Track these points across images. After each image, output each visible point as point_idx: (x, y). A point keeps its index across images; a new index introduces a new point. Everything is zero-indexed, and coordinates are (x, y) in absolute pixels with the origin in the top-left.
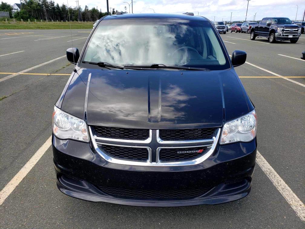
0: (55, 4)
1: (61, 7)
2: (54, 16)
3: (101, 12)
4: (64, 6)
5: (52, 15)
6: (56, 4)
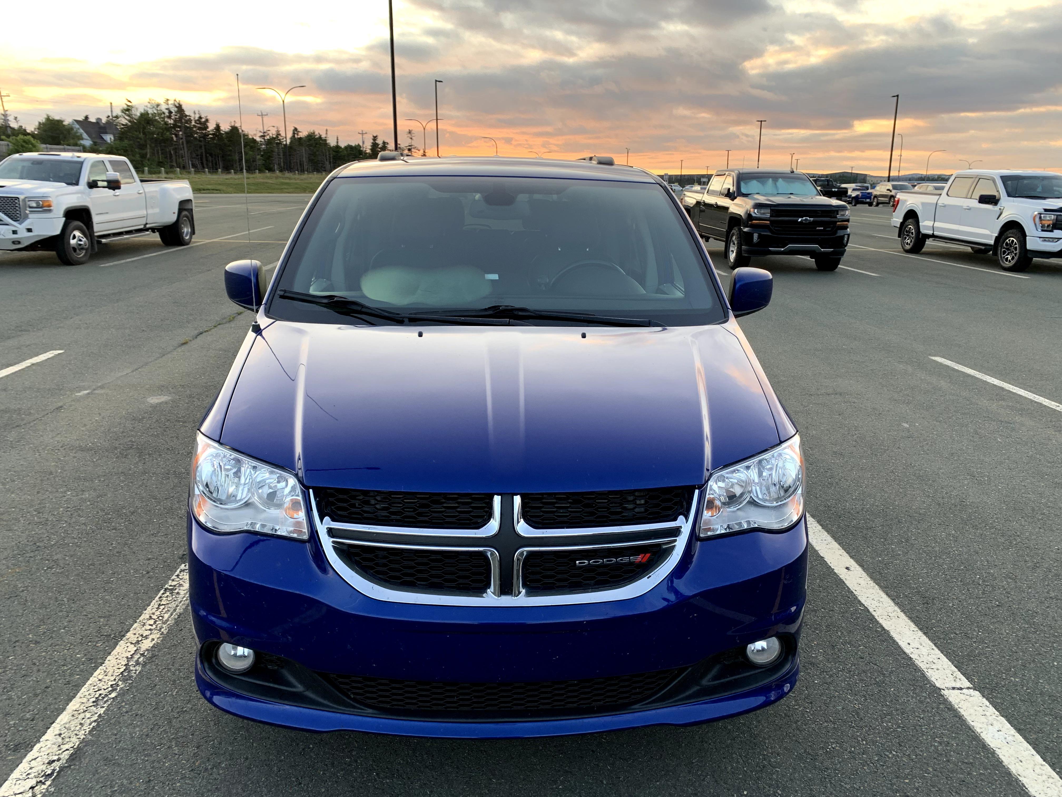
0: (209, 124)
1: (226, 133)
2: (206, 157)
3: (338, 147)
4: (234, 129)
5: (202, 155)
6: (215, 126)
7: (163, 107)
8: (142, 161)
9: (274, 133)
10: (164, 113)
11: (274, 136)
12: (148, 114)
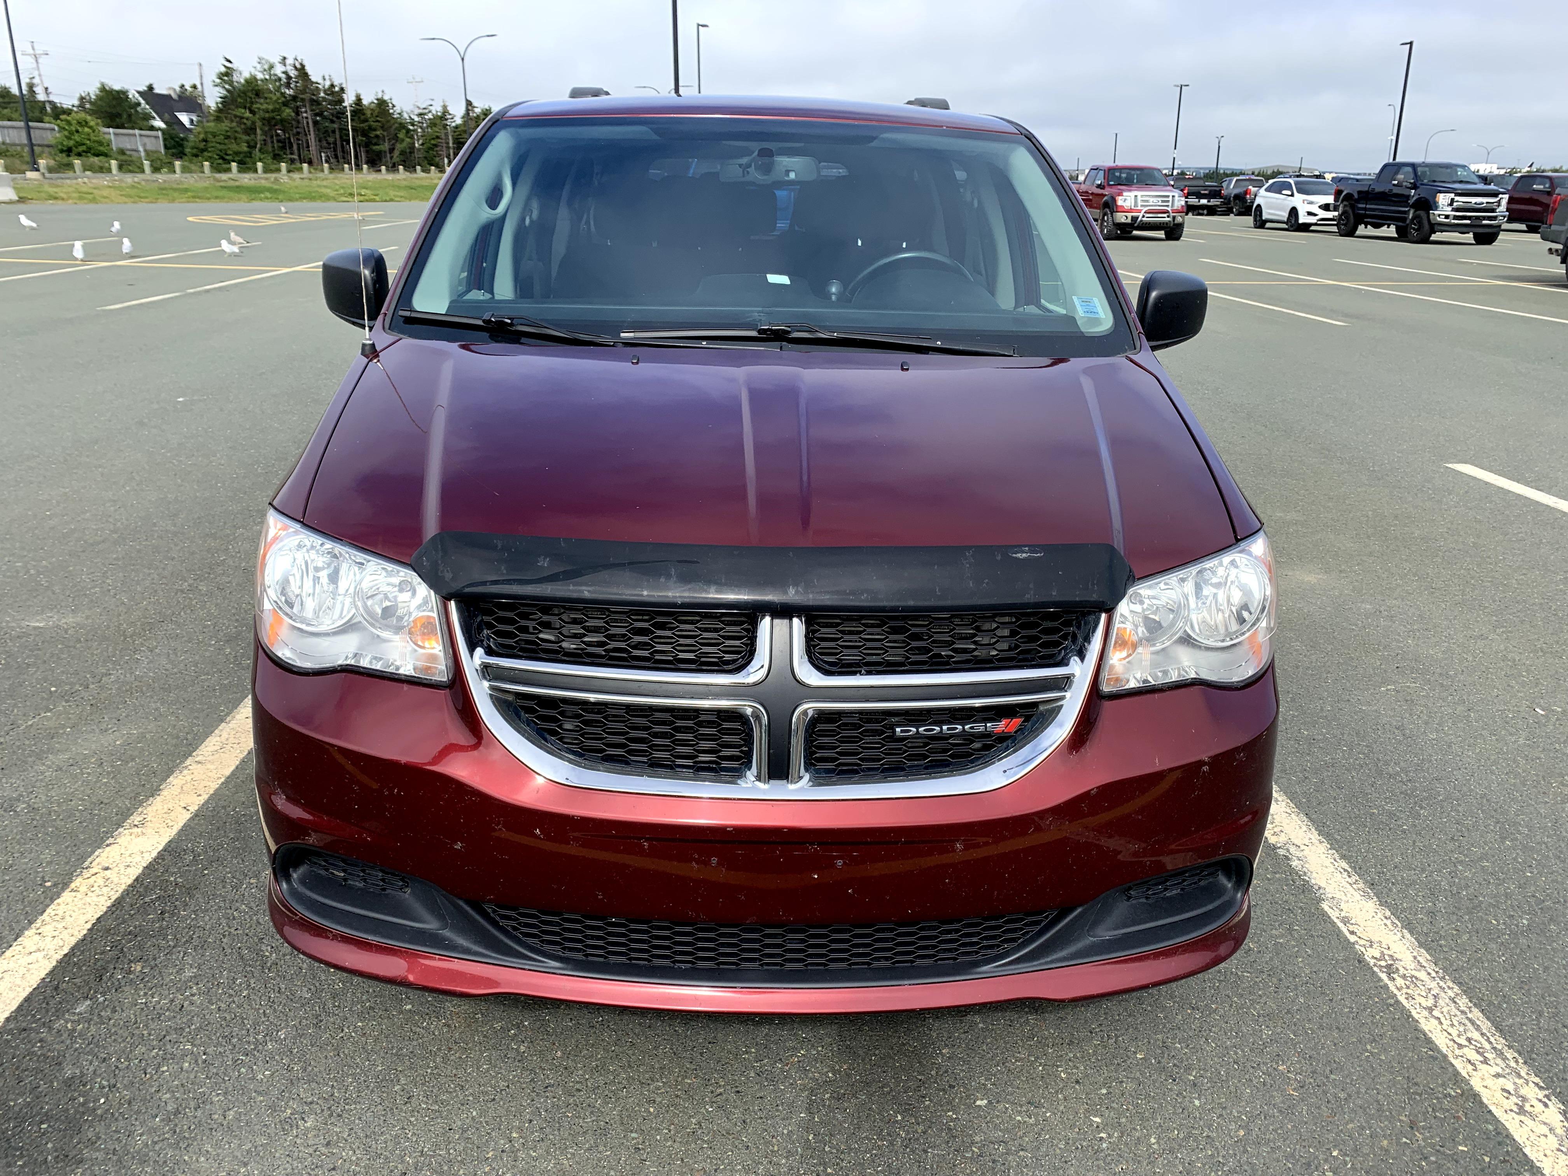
7: (279, 70)
8: (250, 153)
9: (440, 109)
10: (280, 79)
11: (439, 114)
12: (256, 80)
